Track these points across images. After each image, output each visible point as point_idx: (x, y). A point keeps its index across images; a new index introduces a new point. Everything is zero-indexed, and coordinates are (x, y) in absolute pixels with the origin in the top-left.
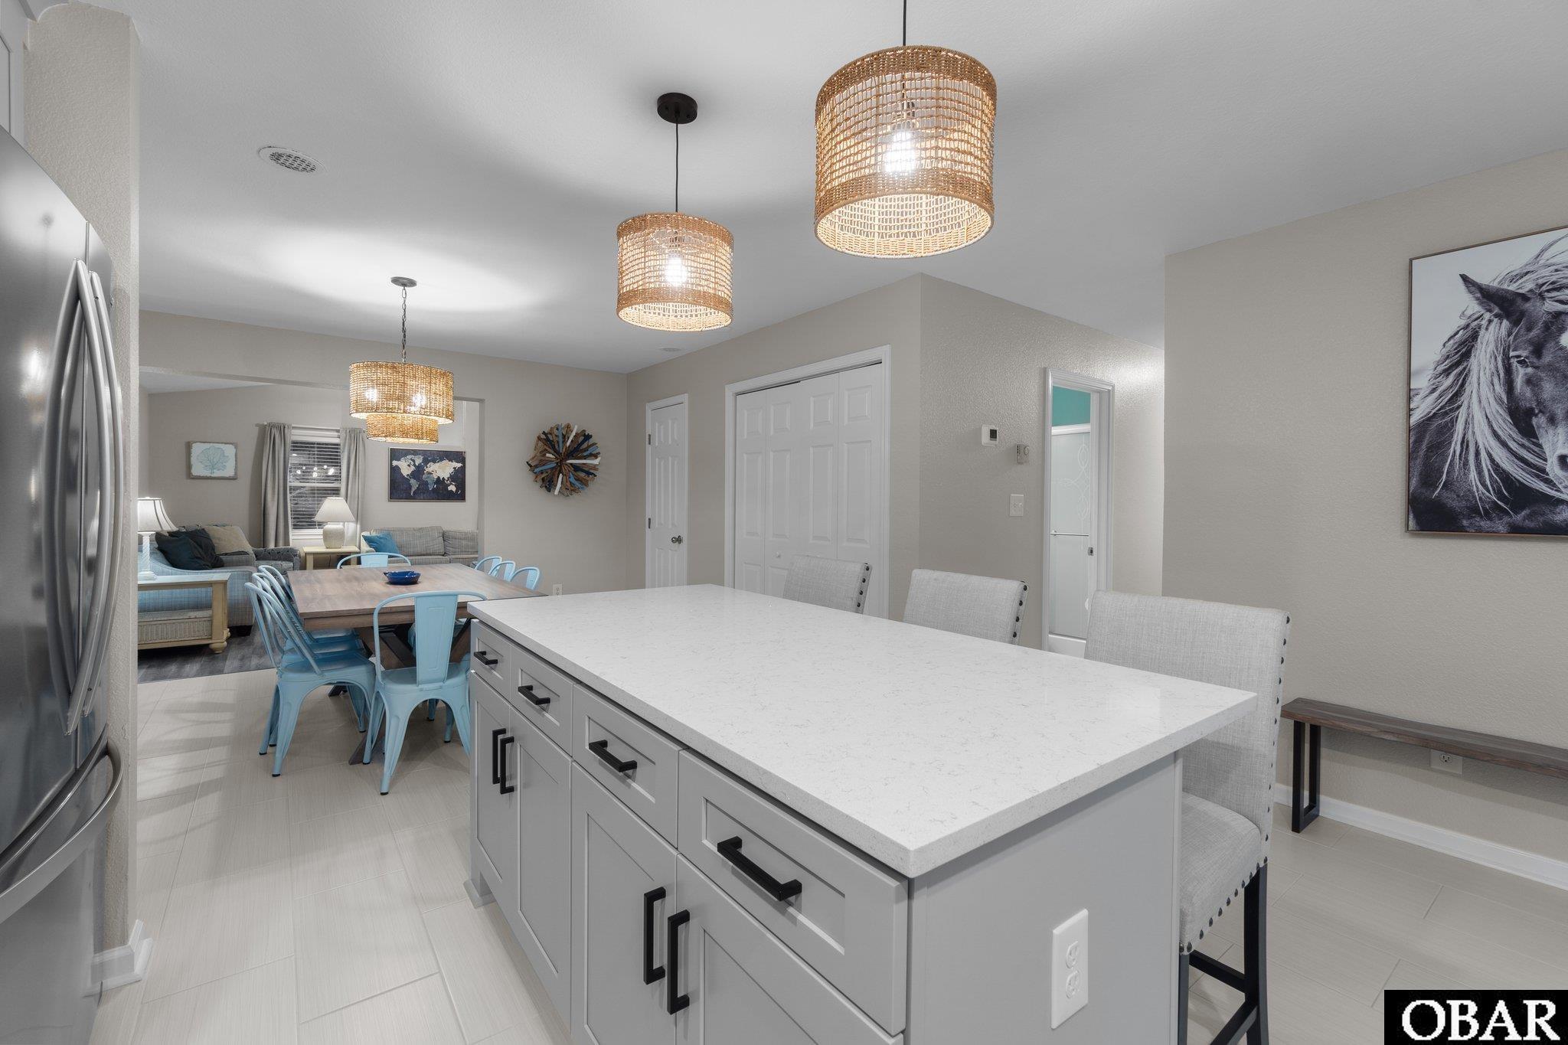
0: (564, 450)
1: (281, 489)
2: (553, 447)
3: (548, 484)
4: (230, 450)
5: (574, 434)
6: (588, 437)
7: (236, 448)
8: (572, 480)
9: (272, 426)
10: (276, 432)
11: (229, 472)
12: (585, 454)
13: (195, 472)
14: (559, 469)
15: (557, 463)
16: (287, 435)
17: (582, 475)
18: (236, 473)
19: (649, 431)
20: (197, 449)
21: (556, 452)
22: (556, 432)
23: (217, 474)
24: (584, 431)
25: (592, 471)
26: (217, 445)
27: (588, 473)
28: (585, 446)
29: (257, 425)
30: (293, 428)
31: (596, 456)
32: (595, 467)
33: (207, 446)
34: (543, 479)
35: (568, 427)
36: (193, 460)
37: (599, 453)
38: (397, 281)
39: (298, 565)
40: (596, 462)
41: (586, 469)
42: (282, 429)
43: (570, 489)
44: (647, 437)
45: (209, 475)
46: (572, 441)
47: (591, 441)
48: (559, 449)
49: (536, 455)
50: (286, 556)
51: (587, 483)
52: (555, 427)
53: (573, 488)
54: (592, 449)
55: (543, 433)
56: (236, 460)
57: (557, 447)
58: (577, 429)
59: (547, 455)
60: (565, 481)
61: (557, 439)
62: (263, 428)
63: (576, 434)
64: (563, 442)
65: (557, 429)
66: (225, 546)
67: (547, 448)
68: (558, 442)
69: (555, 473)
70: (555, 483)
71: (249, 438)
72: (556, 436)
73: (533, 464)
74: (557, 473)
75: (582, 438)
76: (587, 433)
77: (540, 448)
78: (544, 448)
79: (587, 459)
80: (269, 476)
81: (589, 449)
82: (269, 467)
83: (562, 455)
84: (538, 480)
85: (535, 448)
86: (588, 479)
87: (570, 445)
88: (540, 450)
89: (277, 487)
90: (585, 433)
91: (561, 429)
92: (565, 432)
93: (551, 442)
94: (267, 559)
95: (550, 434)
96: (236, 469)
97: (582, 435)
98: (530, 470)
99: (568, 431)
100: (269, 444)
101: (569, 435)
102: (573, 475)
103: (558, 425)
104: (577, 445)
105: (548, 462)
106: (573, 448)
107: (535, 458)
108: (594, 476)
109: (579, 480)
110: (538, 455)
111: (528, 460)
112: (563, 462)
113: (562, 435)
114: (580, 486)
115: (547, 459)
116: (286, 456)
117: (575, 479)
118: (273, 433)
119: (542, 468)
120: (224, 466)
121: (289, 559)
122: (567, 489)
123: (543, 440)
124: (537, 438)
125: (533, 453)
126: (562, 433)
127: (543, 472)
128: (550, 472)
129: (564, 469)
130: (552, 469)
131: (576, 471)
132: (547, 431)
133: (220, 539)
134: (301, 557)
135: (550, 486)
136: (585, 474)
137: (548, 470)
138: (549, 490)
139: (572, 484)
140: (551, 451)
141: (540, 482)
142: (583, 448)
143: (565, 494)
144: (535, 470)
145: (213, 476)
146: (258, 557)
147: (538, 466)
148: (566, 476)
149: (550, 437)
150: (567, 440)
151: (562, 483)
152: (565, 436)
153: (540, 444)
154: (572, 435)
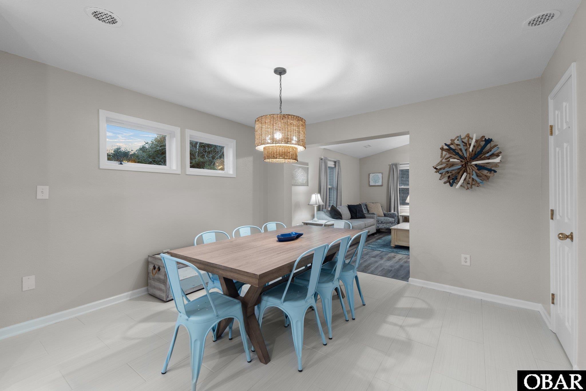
0: (468, 154)
1: (396, 189)
2: (457, 154)
3: (452, 180)
4: (380, 175)
5: (474, 141)
6: (488, 141)
7: (382, 174)
8: (474, 177)
9: (393, 165)
10: (394, 167)
11: (380, 184)
12: (487, 155)
13: (371, 184)
14: (464, 168)
15: (462, 165)
16: (398, 168)
17: (485, 172)
18: (382, 184)
19: (551, 123)
20: (371, 176)
21: (462, 157)
22: (456, 142)
23: (377, 184)
24: (483, 137)
25: (494, 169)
26: (376, 174)
27: (490, 170)
28: (488, 147)
30: (400, 164)
31: (498, 155)
32: (496, 165)
33: (374, 174)
34: (449, 177)
35: (469, 137)
36: (370, 180)
37: (501, 152)
39: (397, 221)
40: (497, 160)
41: (489, 167)
42: (396, 165)
43: (470, 185)
44: (549, 128)
45: (374, 185)
46: (474, 146)
47: (492, 144)
48: (462, 155)
49: (441, 161)
50: (392, 216)
51: (488, 178)
52: (455, 139)
53: (474, 183)
54: (493, 151)
55: (446, 144)
56: (382, 179)
57: (460, 153)
58: (476, 137)
59: (451, 160)
60: (468, 178)
61: (459, 147)
62: (390, 165)
63: (477, 141)
64: (466, 148)
65: (458, 140)
66: (372, 211)
67: (451, 155)
68: (461, 149)
69: (459, 172)
70: (458, 179)
71: (386, 170)
72: (457, 145)
73: (438, 167)
74: (461, 172)
75: (484, 143)
76: (487, 139)
77: (445, 156)
78: (448, 156)
79: (489, 159)
80: (392, 184)
81: (491, 151)
82: (392, 181)
83: (466, 158)
84: (443, 178)
85: (441, 156)
86: (488, 174)
87: (472, 151)
88: (445, 158)
89: (394, 188)
90: (485, 139)
91: (462, 139)
92: (465, 140)
93: (454, 150)
94: (387, 217)
95: (452, 144)
96: (382, 182)
97: (482, 141)
98: (436, 172)
99: (469, 140)
100: (392, 173)
101: (470, 142)
102: (476, 173)
103: (458, 137)
104: (479, 150)
105: (453, 165)
106: (475, 152)
107: (441, 163)
108: (495, 172)
109: (480, 176)
110: (444, 161)
111: (435, 165)
112: (466, 164)
113: (463, 144)
114: (480, 181)
115: (452, 163)
116: (398, 176)
117: (477, 176)
118: (393, 167)
119: (447, 169)
120: (379, 181)
121: (393, 217)
122: (468, 183)
123: (446, 150)
124: (441, 149)
125: (440, 159)
126: (463, 142)
127: (448, 172)
128: (454, 172)
129: (468, 169)
130: (455, 170)
131: (478, 170)
132: (449, 143)
133: (371, 208)
134: (398, 217)
135: (454, 182)
136: (487, 171)
137: (452, 170)
138: (451, 185)
139: (473, 180)
140: (455, 157)
141: (446, 179)
142: (484, 151)
143: (466, 187)
144: (440, 172)
145: (376, 185)
146: (385, 215)
147: (444, 168)
148: (470, 174)
149: (452, 146)
150: (468, 146)
151: (465, 179)
152: (466, 144)
153: (444, 153)
154: (473, 143)
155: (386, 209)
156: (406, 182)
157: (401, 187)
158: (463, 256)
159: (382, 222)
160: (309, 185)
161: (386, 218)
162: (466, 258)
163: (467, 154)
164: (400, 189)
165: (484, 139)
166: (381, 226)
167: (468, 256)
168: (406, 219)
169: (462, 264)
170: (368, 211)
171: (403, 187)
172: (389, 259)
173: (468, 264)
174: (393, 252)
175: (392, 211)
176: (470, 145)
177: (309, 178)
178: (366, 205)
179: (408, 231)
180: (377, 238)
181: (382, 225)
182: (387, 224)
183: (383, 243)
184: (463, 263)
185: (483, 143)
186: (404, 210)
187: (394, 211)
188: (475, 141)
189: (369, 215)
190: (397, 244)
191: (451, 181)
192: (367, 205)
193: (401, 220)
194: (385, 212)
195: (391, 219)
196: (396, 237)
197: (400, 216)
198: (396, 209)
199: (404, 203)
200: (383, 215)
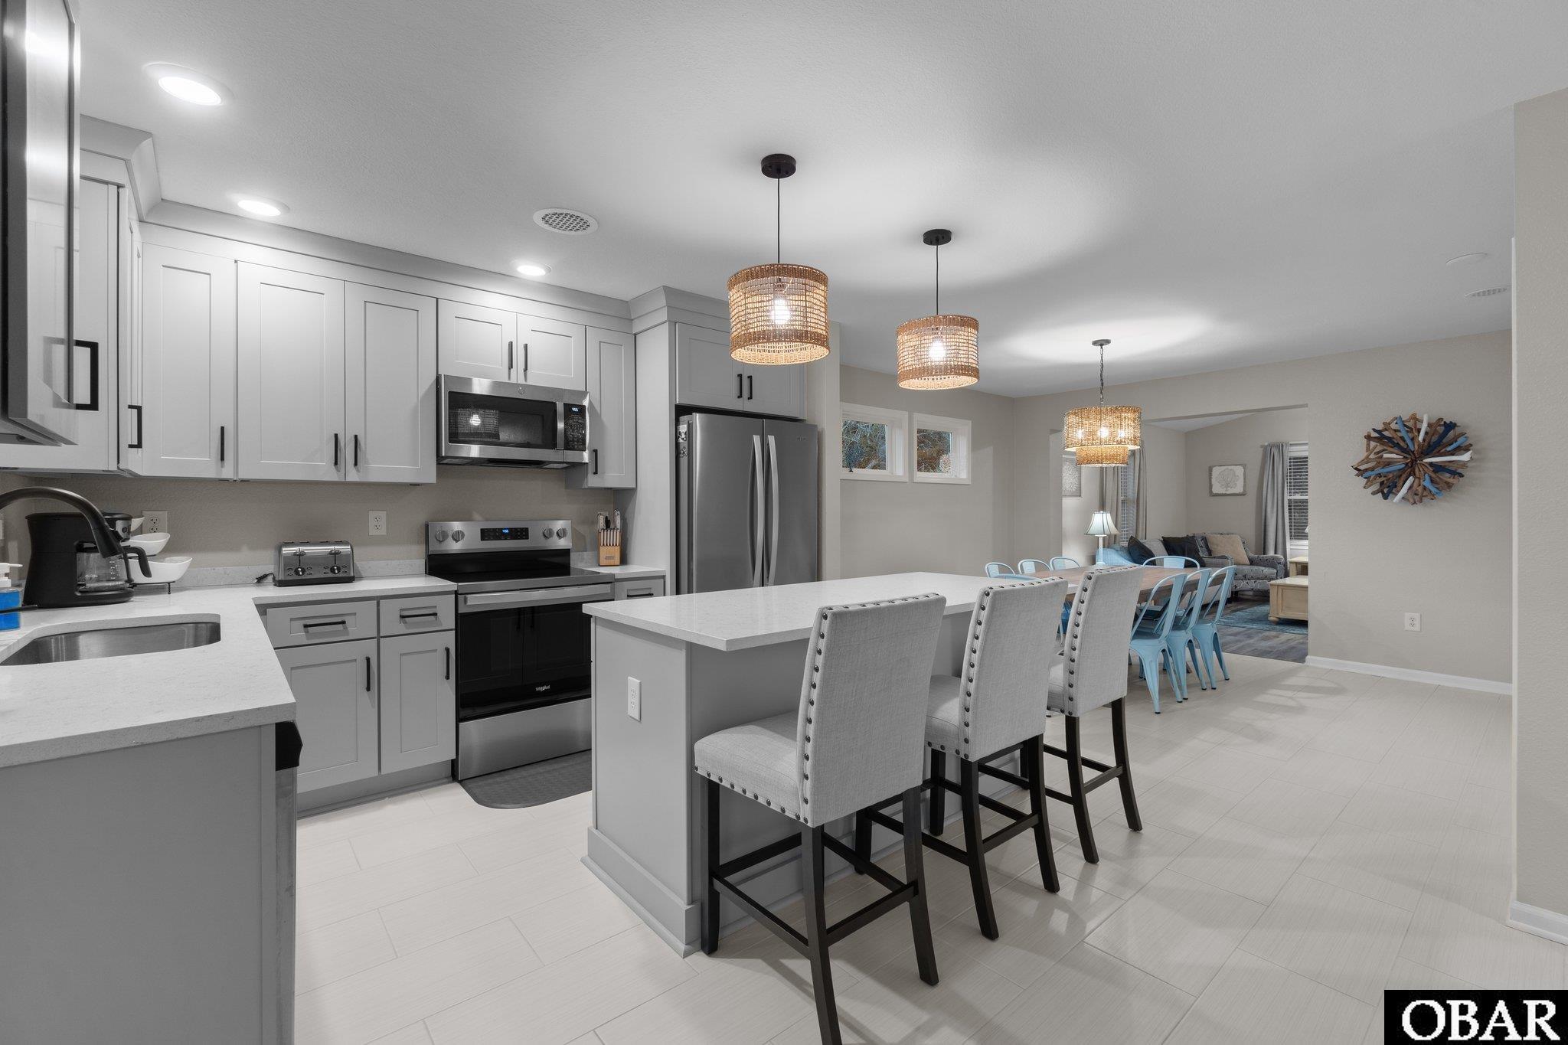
0: (1416, 446)
1: (1280, 502)
2: (1397, 445)
3: (1387, 488)
4: (1239, 471)
6: (1450, 426)
7: (1244, 468)
8: (1427, 483)
9: (1271, 446)
10: (1275, 451)
11: (1239, 489)
12: (1449, 448)
13: (1215, 491)
14: (1410, 469)
15: (1407, 464)
16: (1285, 454)
17: (1446, 477)
18: (1244, 490)
20: (1216, 471)
21: (1405, 451)
22: (1393, 426)
23: (1231, 491)
24: (1440, 419)
25: (1459, 471)
26: (1230, 467)
27: (1454, 473)
28: (1451, 434)
29: (1262, 446)
30: (1290, 444)
31: (1467, 449)
32: (1464, 465)
33: (1223, 468)
34: (1382, 483)
35: (1415, 419)
36: (1213, 480)
37: (1471, 445)
38: (1095, 343)
39: (1282, 573)
40: (1465, 457)
41: (1453, 469)
42: (1280, 447)
43: (1417, 497)
45: (1224, 492)
46: (1426, 433)
47: (1458, 430)
48: (1406, 447)
49: (1367, 457)
50: (1271, 563)
51: (1449, 486)
52: (1392, 421)
53: (1425, 493)
54: (1460, 441)
55: (1374, 430)
56: (1245, 479)
57: (1402, 444)
58: (1429, 418)
59: (1386, 456)
60: (1415, 485)
61: (1399, 434)
62: (1265, 448)
63: (1430, 425)
64: (1411, 435)
65: (1396, 423)
66: (1219, 550)
67: (1385, 448)
68: (1402, 438)
69: (1401, 475)
70: (1399, 488)
71: (1255, 458)
72: (1395, 431)
73: (1362, 468)
74: (1404, 476)
75: (1443, 428)
76: (1448, 422)
77: (1375, 448)
78: (1379, 448)
79: (1453, 455)
80: (1269, 491)
81: (1456, 441)
82: (1270, 483)
83: (1413, 452)
84: (1370, 486)
85: (1368, 449)
86: (1451, 480)
87: (1424, 440)
88: (1375, 451)
89: (1276, 501)
90: (1445, 422)
91: (1403, 422)
92: (1410, 424)
93: (1390, 439)
94: (1257, 565)
95: (1386, 430)
96: (1245, 486)
97: (1440, 425)
98: (1358, 475)
99: (1415, 424)
100: (1269, 463)
101: (1418, 427)
102: (1431, 477)
103: (1396, 418)
104: (1435, 438)
105: (1389, 463)
106: (1429, 443)
107: (1367, 460)
108: (1461, 475)
109: (1437, 483)
110: (1372, 456)
111: (1355, 463)
112: (1414, 462)
113: (1407, 429)
114: (1436, 491)
115: (1388, 460)
116: (1285, 472)
117: (1432, 481)
118: (1272, 452)
119: (1378, 471)
120: (1236, 484)
121: (1273, 566)
122: (1416, 494)
123: (1375, 439)
124: (1365, 437)
125: (1363, 455)
126: (1405, 426)
127: (1380, 475)
128: (1391, 476)
129: (1417, 470)
130: (1394, 471)
131: (1435, 472)
132: (1380, 427)
133: (1217, 545)
134: (1285, 565)
135: (1390, 492)
136: (1448, 475)
137: (1387, 472)
138: (1385, 497)
139: (1425, 488)
140: (1392, 450)
141: (1376, 487)
142: (1444, 441)
143: (1412, 501)
144: (1367, 474)
145: (1228, 493)
146: (1252, 562)
147: (1372, 469)
148: (1419, 478)
149: (1386, 433)
150: (1416, 434)
151: (1410, 488)
152: (1412, 429)
153: (1373, 444)
154: (1424, 427)
155: (1253, 549)
156: (1301, 486)
157: (1293, 497)
158: (1408, 615)
159: (1245, 576)
160: (1083, 495)
161: (1255, 568)
162: (1413, 619)
163: (1414, 445)
164: (1290, 501)
165: (1443, 423)
166: (1243, 585)
167: (1417, 616)
168: (1303, 569)
169: (1406, 628)
170: (1210, 552)
171: (1298, 497)
172: (1267, 639)
173: (1417, 628)
174: (1273, 630)
175: (1271, 553)
176: (1419, 431)
177: (1083, 483)
178: (1204, 539)
179: (1306, 587)
180: (1234, 609)
181: (1245, 582)
182: (1258, 581)
183: (1249, 617)
184: (1408, 627)
185: (1441, 429)
186: (1298, 551)
187: (1275, 553)
188: (1426, 425)
189: (1214, 560)
190: (1282, 615)
191: (1385, 491)
192: (1208, 537)
193: (1292, 569)
194: (1252, 555)
195: (1267, 571)
196: (1280, 602)
197: (1291, 562)
198: (1278, 546)
199: (1300, 533)
200: (1248, 562)
